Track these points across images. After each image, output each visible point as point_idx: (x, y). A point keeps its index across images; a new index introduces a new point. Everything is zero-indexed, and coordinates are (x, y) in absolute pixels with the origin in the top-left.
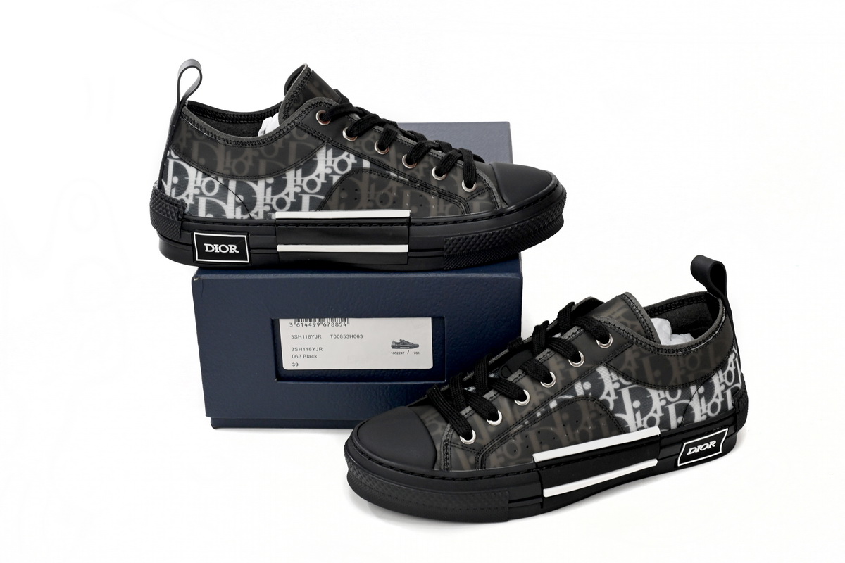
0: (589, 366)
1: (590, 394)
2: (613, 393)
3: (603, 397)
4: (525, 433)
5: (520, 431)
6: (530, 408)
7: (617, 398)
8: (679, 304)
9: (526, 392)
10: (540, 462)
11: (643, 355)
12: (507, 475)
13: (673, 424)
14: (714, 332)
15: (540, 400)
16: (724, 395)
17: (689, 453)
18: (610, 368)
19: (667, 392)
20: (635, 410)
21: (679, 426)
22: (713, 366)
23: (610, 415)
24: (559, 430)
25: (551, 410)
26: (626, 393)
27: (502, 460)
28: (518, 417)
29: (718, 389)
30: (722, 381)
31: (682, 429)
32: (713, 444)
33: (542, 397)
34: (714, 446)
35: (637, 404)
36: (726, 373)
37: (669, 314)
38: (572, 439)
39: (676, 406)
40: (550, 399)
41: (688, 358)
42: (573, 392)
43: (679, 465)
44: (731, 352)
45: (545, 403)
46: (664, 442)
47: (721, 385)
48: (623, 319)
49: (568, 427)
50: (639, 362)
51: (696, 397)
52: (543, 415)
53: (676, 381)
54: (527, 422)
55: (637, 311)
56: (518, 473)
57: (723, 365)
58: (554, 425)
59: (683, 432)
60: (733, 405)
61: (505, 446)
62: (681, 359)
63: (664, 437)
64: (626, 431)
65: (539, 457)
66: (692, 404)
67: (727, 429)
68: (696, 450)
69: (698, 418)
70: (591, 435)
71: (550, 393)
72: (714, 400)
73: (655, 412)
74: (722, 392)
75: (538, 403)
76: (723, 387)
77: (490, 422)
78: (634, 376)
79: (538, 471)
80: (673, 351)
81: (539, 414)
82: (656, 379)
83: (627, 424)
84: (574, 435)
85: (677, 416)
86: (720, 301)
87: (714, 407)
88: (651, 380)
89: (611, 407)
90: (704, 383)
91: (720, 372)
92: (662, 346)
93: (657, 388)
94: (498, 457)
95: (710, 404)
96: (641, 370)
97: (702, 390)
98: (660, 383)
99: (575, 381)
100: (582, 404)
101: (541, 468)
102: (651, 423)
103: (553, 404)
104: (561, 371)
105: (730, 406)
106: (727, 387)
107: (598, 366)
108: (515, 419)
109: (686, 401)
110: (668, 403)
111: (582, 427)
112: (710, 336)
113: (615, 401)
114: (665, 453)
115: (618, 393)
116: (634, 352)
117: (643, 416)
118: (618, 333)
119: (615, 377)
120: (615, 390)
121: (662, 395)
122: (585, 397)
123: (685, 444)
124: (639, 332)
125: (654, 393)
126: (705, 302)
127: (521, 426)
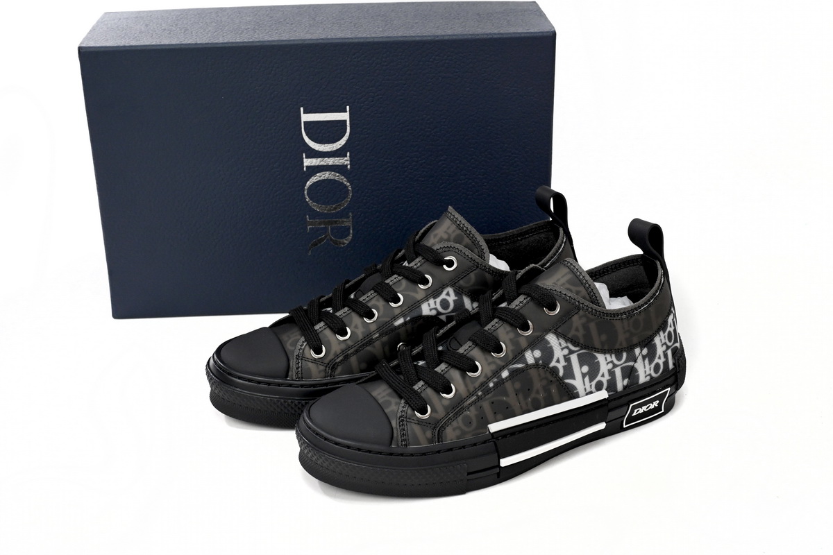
0: (538, 334)
1: (541, 362)
2: (562, 360)
3: (553, 364)
4: (479, 404)
5: (474, 403)
6: (482, 379)
7: (566, 364)
8: (616, 268)
9: (477, 363)
10: (496, 432)
11: (589, 320)
12: (464, 447)
13: (620, 387)
14: (654, 294)
15: (492, 371)
16: (666, 355)
17: (634, 414)
18: (558, 335)
19: (613, 356)
20: (584, 375)
21: (625, 388)
22: (655, 327)
23: (560, 381)
24: (512, 400)
25: (503, 380)
26: (574, 358)
27: (458, 432)
28: (472, 389)
29: (660, 350)
30: (663, 341)
31: (628, 391)
32: (656, 404)
33: (493, 367)
34: (656, 406)
35: (585, 369)
36: (666, 334)
37: (606, 277)
38: (525, 407)
39: (622, 369)
40: (502, 368)
41: (632, 320)
42: (524, 361)
43: (625, 426)
44: (669, 313)
45: (497, 373)
46: (611, 405)
47: (662, 345)
48: (568, 286)
49: (521, 396)
50: (586, 327)
51: (640, 359)
52: (496, 385)
53: (621, 344)
54: (480, 393)
55: (581, 277)
56: (475, 445)
57: (663, 326)
58: (506, 394)
59: (629, 394)
60: (674, 364)
61: (460, 419)
62: (626, 322)
63: (612, 400)
64: (576, 396)
65: (494, 427)
66: (636, 365)
67: (669, 389)
68: (641, 411)
69: (643, 379)
70: (543, 403)
71: (501, 363)
72: (656, 360)
73: (603, 376)
74: (664, 352)
75: (489, 374)
76: (665, 347)
77: (444, 395)
78: (582, 341)
79: (494, 442)
80: (618, 315)
81: (491, 385)
82: (603, 343)
83: (576, 389)
84: (527, 404)
85: (623, 378)
86: (658, 263)
87: (657, 367)
88: (597, 345)
89: (561, 373)
90: (647, 345)
91: (661, 333)
92: (607, 310)
93: (604, 352)
94: (454, 429)
95: (653, 365)
96: (588, 335)
97: (645, 351)
98: (606, 348)
99: (525, 350)
100: (533, 372)
101: (497, 438)
102: (599, 387)
103: (505, 374)
104: (511, 340)
105: (671, 366)
106: (668, 347)
107: (547, 334)
108: (468, 390)
109: (631, 364)
110: (615, 366)
111: (533, 395)
112: (652, 298)
113: (564, 367)
114: (612, 415)
115: (567, 359)
116: (580, 318)
117: (591, 380)
118: (565, 300)
119: (564, 344)
120: (565, 356)
121: (609, 359)
122: (536, 365)
123: (631, 405)
124: (584, 298)
125: (601, 358)
126: (641, 265)
127: (475, 397)
